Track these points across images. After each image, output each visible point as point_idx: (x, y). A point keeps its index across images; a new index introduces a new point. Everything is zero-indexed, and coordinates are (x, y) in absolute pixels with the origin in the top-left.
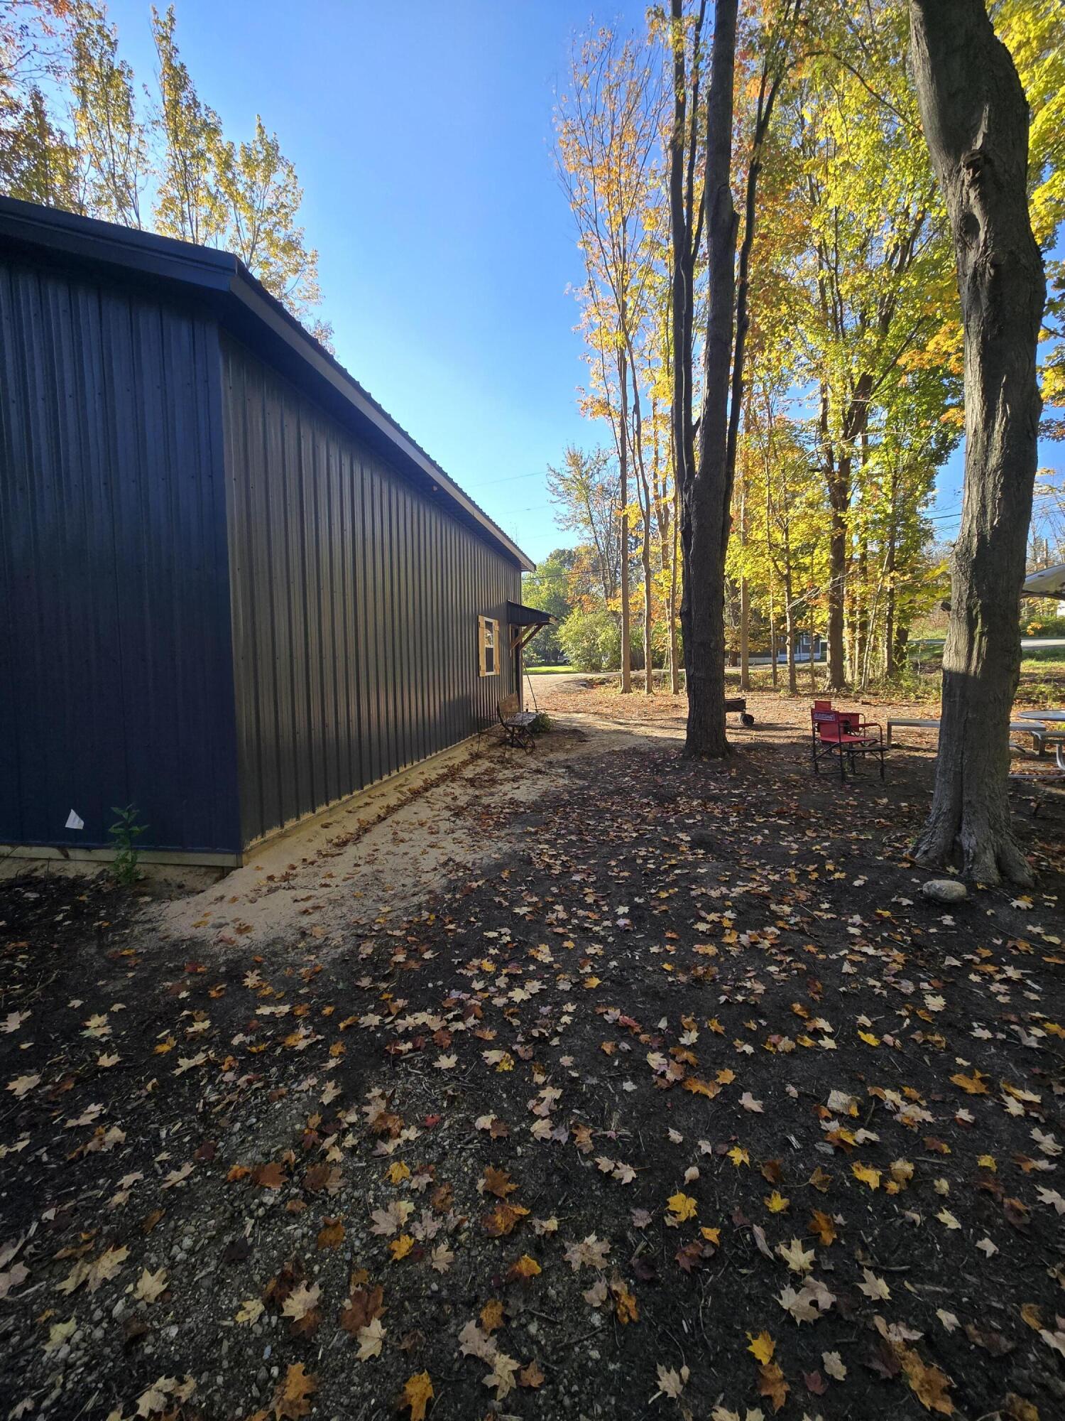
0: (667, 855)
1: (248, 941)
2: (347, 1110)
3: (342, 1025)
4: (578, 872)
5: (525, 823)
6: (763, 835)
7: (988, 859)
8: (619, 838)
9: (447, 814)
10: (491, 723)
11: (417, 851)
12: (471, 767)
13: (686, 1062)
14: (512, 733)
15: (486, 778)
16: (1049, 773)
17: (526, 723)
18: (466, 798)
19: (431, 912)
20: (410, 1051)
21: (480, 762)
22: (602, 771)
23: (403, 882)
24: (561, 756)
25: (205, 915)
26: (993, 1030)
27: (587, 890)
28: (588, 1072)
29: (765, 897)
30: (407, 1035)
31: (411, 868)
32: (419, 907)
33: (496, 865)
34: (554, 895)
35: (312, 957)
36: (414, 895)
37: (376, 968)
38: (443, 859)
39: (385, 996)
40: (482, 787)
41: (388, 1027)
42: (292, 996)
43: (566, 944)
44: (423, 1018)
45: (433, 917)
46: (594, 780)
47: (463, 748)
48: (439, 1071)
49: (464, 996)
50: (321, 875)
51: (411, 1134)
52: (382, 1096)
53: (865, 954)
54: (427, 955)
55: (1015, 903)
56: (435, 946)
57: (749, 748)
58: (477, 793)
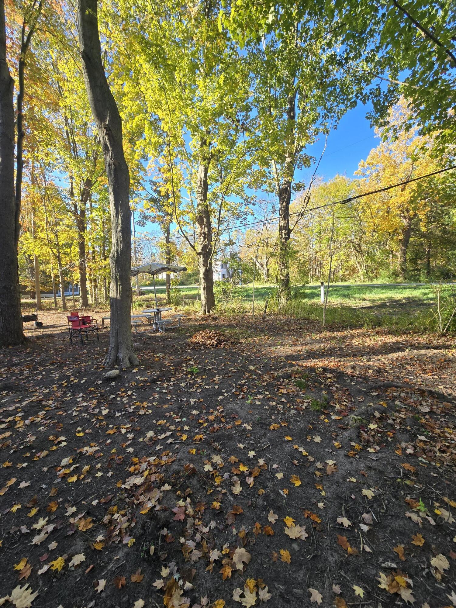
6: (42, 375)
7: (127, 360)
26: (121, 412)
53: (83, 406)
55: (134, 371)
57: (38, 338)
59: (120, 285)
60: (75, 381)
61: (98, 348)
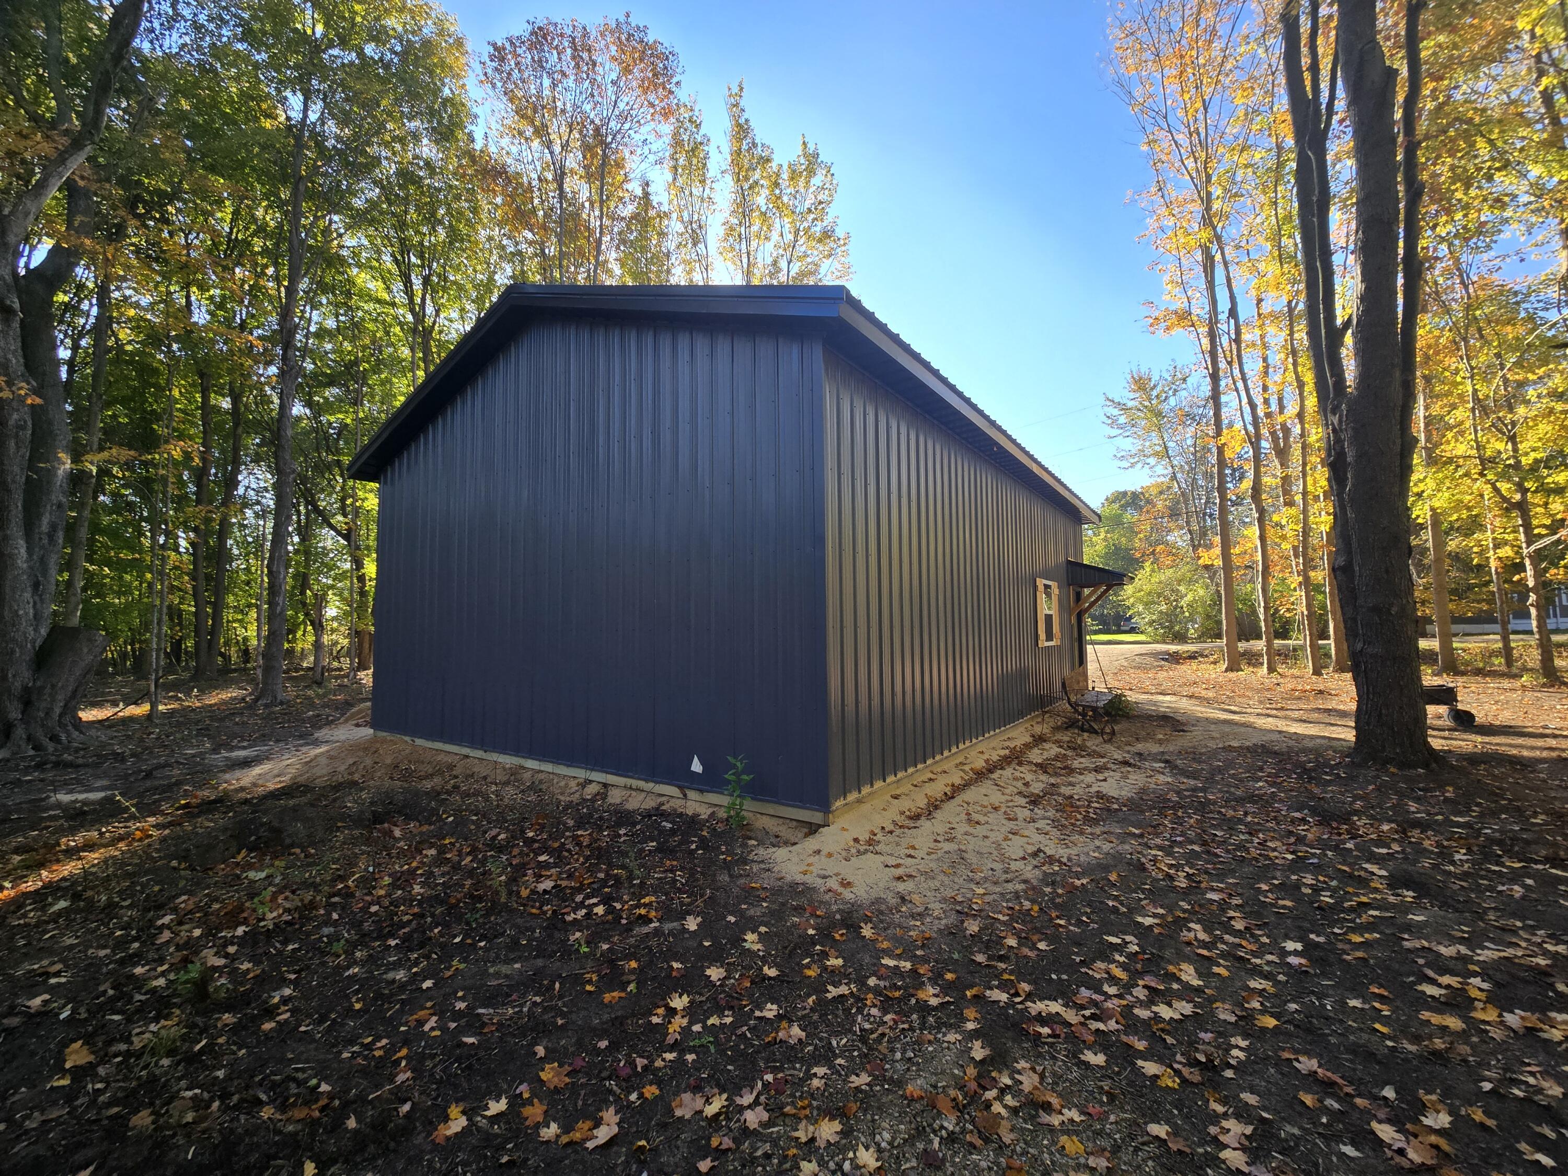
0: (1350, 890)
1: (853, 896)
2: (1000, 1072)
3: (968, 993)
4: (1213, 889)
5: (1123, 821)
6: (1524, 886)
8: (1267, 858)
9: (1023, 801)
10: (1051, 700)
11: (997, 836)
12: (1036, 751)
13: (1437, 1147)
14: (1084, 715)
15: (1059, 764)
17: (1101, 704)
18: (1041, 786)
19: (1033, 902)
20: (1049, 1036)
21: (1047, 746)
22: (1220, 770)
23: (990, 866)
24: (1155, 748)
25: (808, 865)
27: (1231, 913)
28: (1283, 1119)
30: (1042, 1019)
31: (995, 853)
32: (1017, 895)
33: (1099, 865)
34: (1185, 911)
35: (918, 923)
36: (1007, 881)
37: (988, 947)
38: (1031, 849)
39: (1006, 977)
40: (1056, 774)
41: (1019, 1006)
42: (907, 954)
43: (1216, 970)
44: (1055, 1007)
45: (1036, 908)
46: (1210, 780)
47: (1022, 729)
48: (1087, 1065)
49: (1097, 997)
50: (904, 845)
51: (1075, 1115)
52: (1033, 1069)
54: (1042, 946)
56: (1046, 937)
57: (1474, 759)
58: (1052, 780)
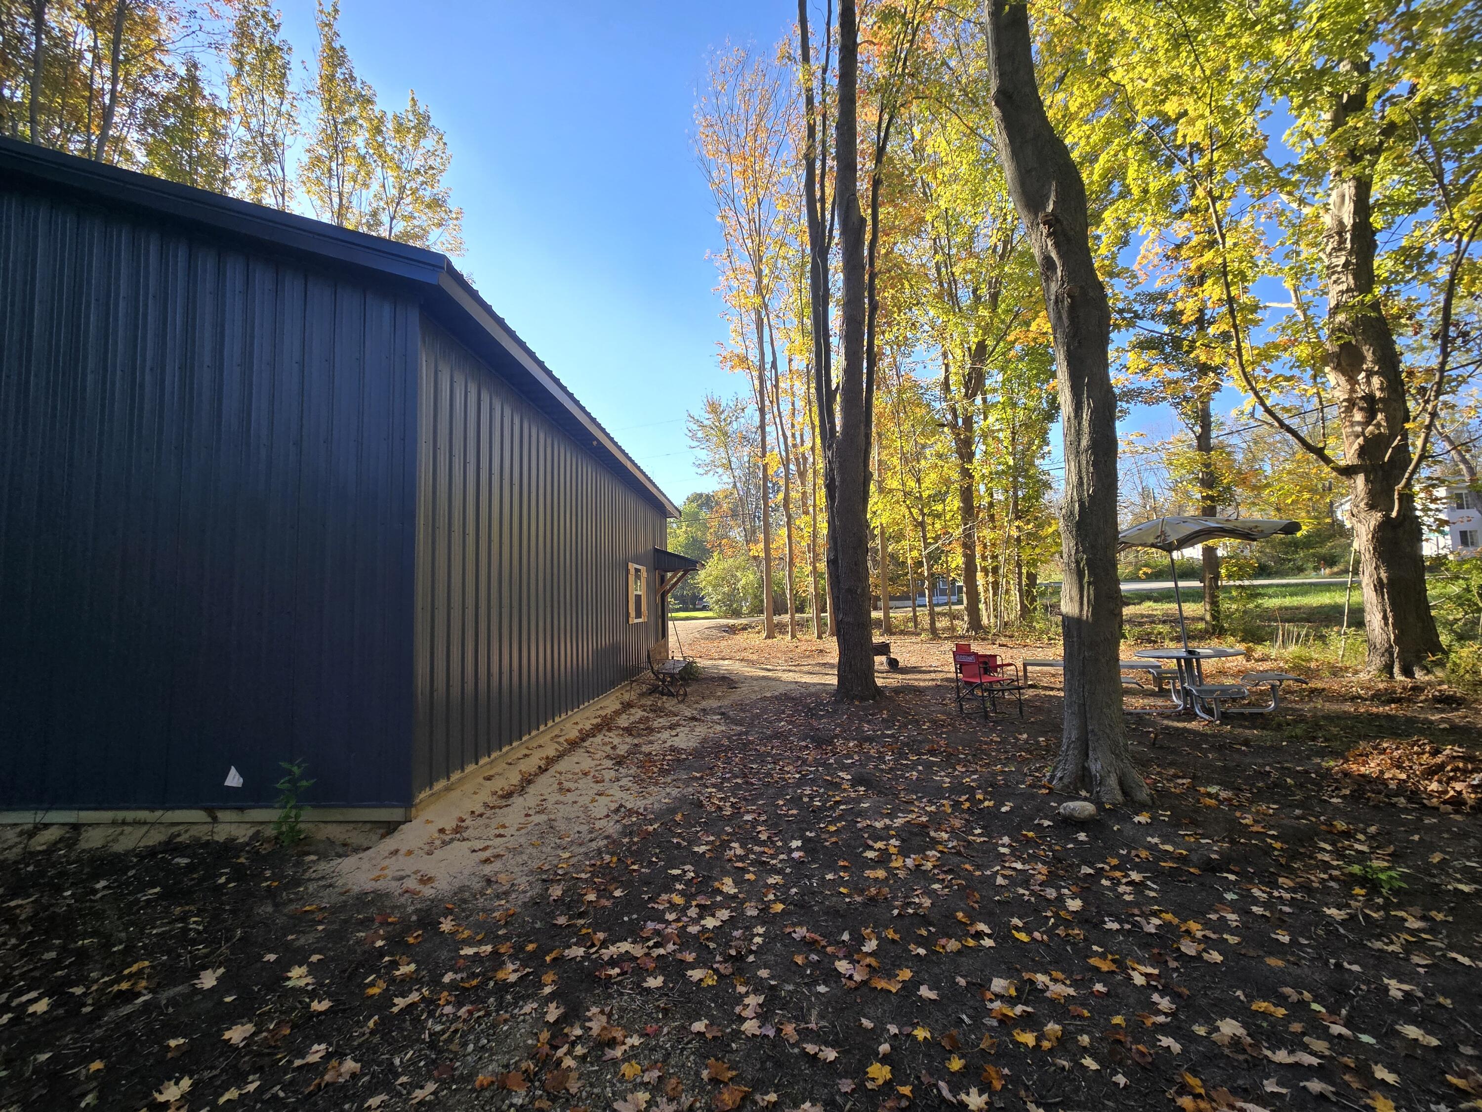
0: (830, 793)
1: (433, 891)
2: (572, 1026)
3: (548, 959)
4: (748, 812)
5: (690, 768)
6: (918, 771)
7: (1113, 781)
8: (784, 779)
9: (609, 763)
10: (637, 670)
11: (585, 800)
12: (624, 716)
13: (869, 966)
14: (663, 681)
15: (642, 726)
16: (1166, 707)
17: (677, 671)
18: (626, 747)
19: (612, 854)
20: (618, 975)
21: (633, 711)
22: (758, 716)
23: (577, 829)
24: (714, 703)
25: (382, 869)
26: (1121, 922)
27: (760, 828)
28: (784, 981)
29: (924, 826)
30: (613, 962)
31: (583, 816)
32: (599, 851)
33: (668, 809)
34: (728, 834)
35: (503, 902)
36: (591, 841)
37: (569, 908)
38: (613, 806)
39: (584, 931)
40: (639, 735)
41: (594, 956)
42: (491, 937)
43: (747, 876)
44: (625, 947)
45: (615, 859)
46: (751, 725)
47: (613, 698)
48: (648, 990)
49: (660, 926)
50: (493, 826)
51: (635, 1040)
52: (602, 1012)
53: (1015, 869)
54: (618, 893)
55: (1137, 819)
56: (622, 885)
57: (897, 691)
58: (636, 741)
59: (1089, 583)
60: (986, 803)
61: (1025, 736)
